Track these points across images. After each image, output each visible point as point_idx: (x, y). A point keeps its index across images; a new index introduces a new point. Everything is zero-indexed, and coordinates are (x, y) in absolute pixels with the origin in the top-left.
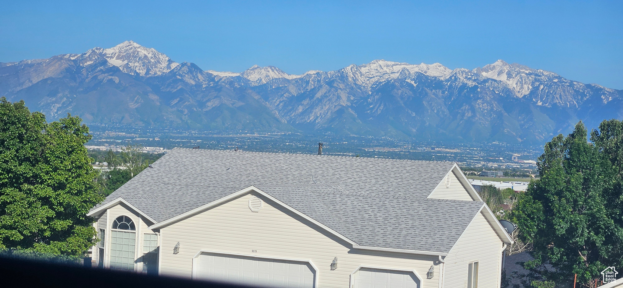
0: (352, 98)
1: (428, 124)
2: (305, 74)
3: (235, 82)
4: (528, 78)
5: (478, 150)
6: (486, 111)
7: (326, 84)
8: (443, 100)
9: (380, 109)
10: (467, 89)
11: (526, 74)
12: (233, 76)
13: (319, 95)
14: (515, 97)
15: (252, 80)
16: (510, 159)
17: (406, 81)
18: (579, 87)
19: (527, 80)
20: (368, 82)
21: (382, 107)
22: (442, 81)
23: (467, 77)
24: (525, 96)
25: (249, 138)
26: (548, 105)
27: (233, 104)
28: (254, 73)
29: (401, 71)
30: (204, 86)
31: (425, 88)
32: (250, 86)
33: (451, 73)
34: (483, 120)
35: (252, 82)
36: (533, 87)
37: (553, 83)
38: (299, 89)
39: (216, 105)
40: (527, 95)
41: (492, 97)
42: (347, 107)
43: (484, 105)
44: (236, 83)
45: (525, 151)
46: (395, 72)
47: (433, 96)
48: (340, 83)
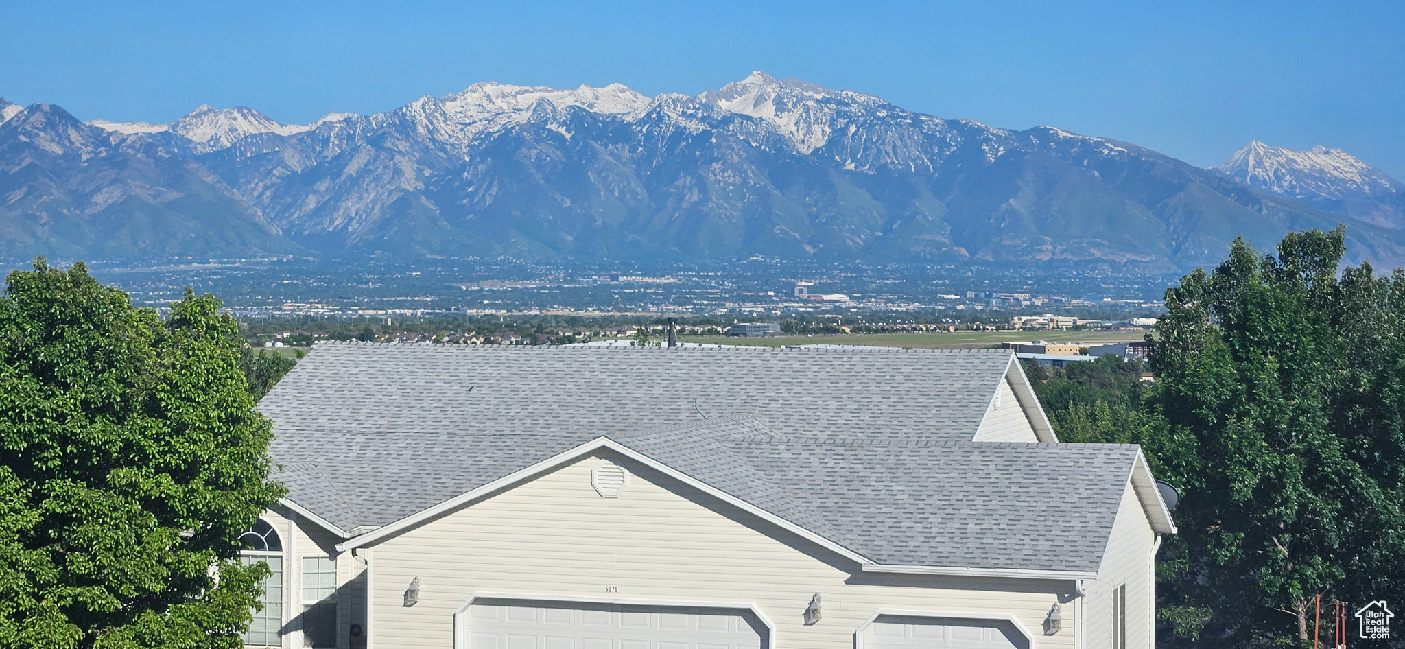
0: (427, 173)
1: (600, 222)
2: (320, 123)
3: (158, 147)
4: (822, 110)
5: (718, 277)
6: (731, 187)
7: (368, 144)
8: (634, 166)
9: (490, 195)
10: (687, 139)
11: (817, 101)
12: (154, 133)
13: (352, 169)
14: (795, 153)
15: (197, 141)
16: (790, 294)
17: (547, 127)
18: (933, 127)
19: (819, 115)
20: (461, 135)
21: (495, 189)
22: (629, 125)
23: (686, 112)
24: (817, 150)
25: (198, 271)
26: (869, 169)
27: (155, 197)
28: (202, 125)
29: (535, 105)
30: (84, 157)
31: (591, 141)
32: (192, 152)
33: (649, 105)
34: (726, 209)
35: (199, 144)
36: (833, 129)
37: (877, 119)
38: (307, 157)
39: (115, 199)
40: (821, 149)
41: (744, 156)
42: (417, 193)
43: (726, 174)
44: (160, 149)
45: (822, 274)
46: (522, 108)
47: (610, 159)
48: (398, 140)
